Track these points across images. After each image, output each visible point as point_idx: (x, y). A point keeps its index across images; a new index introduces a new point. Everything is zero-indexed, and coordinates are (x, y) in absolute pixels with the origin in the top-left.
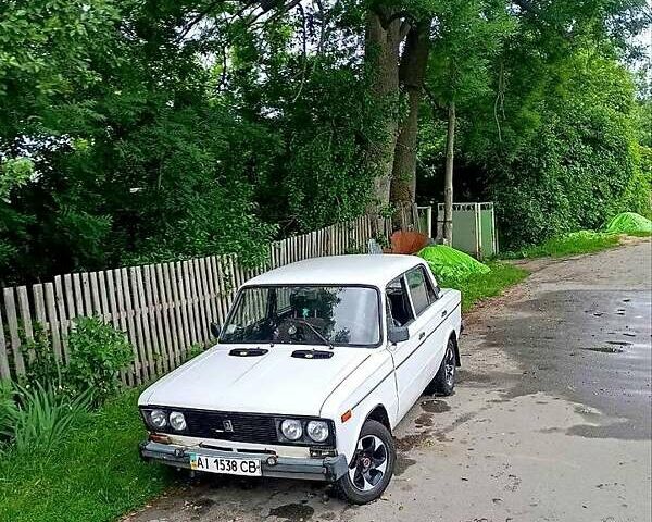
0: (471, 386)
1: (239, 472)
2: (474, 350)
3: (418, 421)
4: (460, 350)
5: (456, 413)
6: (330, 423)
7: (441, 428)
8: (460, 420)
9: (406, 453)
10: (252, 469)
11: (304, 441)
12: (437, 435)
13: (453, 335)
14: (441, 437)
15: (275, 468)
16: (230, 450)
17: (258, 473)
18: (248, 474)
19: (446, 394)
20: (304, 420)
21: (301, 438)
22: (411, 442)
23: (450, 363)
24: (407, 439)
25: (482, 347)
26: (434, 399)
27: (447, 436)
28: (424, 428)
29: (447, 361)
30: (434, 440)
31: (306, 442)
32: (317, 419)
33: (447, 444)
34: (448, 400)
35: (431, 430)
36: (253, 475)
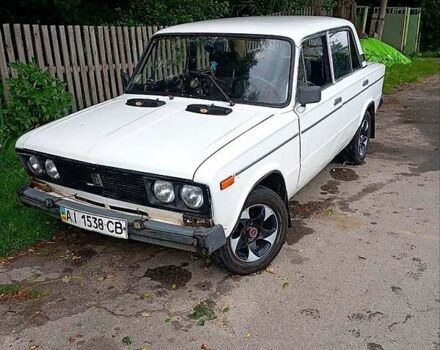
0: (383, 157)
1: (105, 231)
2: (389, 125)
3: (325, 188)
4: (376, 124)
5: (364, 182)
6: (205, 190)
7: (346, 197)
8: (367, 190)
9: (305, 220)
10: (119, 230)
11: (176, 205)
12: (340, 203)
13: (371, 107)
14: (344, 206)
15: (142, 233)
16: (103, 205)
17: (124, 235)
18: (114, 234)
19: (357, 163)
20: (177, 183)
21: (174, 202)
22: (312, 208)
23: (365, 134)
24: (309, 205)
25: (397, 123)
26: (344, 167)
27: (352, 206)
28: (329, 195)
29: (361, 131)
30: (337, 208)
31: (179, 207)
32: (190, 183)
33: (349, 214)
34: (357, 170)
35: (335, 198)
36: (119, 236)
